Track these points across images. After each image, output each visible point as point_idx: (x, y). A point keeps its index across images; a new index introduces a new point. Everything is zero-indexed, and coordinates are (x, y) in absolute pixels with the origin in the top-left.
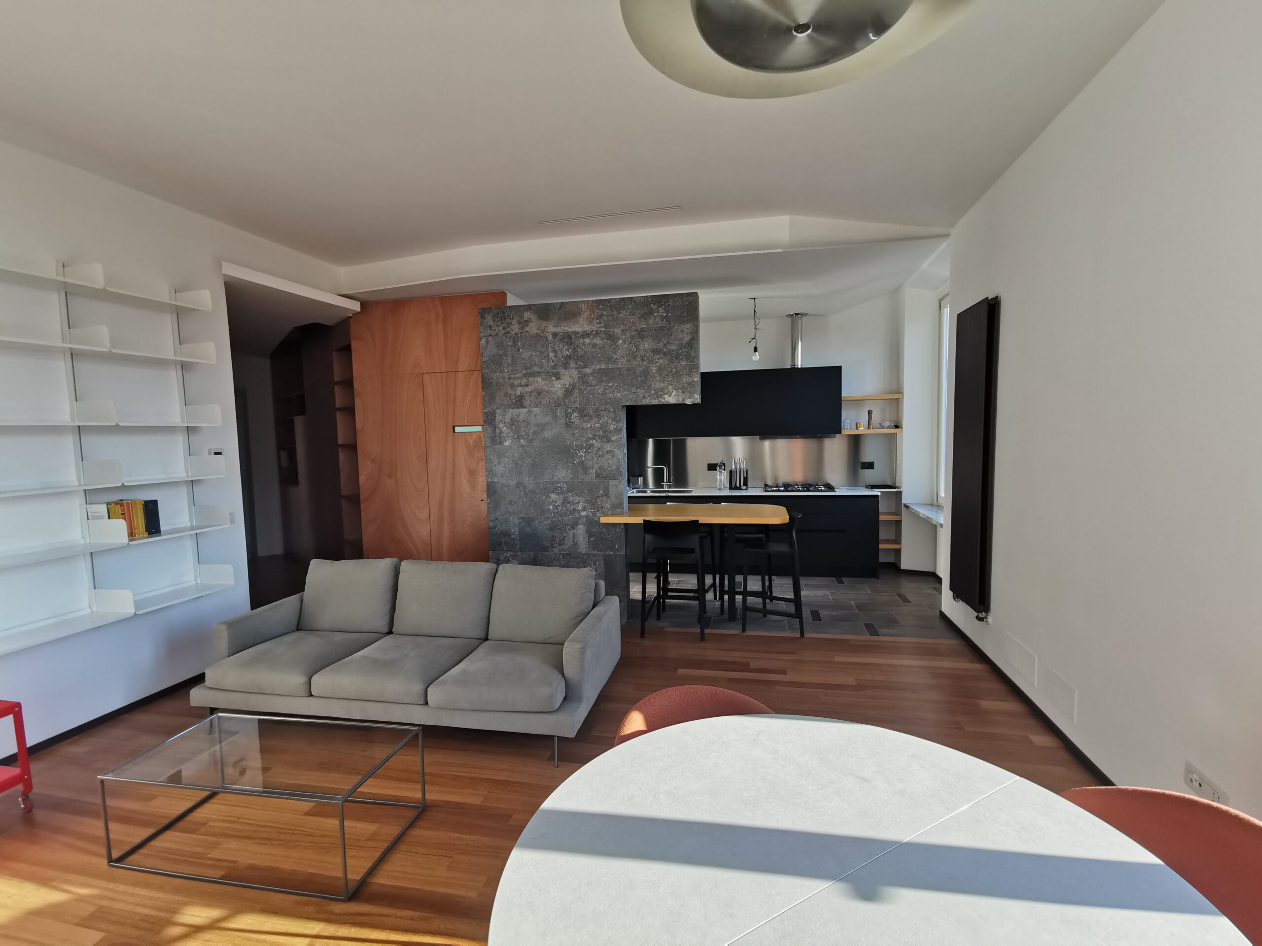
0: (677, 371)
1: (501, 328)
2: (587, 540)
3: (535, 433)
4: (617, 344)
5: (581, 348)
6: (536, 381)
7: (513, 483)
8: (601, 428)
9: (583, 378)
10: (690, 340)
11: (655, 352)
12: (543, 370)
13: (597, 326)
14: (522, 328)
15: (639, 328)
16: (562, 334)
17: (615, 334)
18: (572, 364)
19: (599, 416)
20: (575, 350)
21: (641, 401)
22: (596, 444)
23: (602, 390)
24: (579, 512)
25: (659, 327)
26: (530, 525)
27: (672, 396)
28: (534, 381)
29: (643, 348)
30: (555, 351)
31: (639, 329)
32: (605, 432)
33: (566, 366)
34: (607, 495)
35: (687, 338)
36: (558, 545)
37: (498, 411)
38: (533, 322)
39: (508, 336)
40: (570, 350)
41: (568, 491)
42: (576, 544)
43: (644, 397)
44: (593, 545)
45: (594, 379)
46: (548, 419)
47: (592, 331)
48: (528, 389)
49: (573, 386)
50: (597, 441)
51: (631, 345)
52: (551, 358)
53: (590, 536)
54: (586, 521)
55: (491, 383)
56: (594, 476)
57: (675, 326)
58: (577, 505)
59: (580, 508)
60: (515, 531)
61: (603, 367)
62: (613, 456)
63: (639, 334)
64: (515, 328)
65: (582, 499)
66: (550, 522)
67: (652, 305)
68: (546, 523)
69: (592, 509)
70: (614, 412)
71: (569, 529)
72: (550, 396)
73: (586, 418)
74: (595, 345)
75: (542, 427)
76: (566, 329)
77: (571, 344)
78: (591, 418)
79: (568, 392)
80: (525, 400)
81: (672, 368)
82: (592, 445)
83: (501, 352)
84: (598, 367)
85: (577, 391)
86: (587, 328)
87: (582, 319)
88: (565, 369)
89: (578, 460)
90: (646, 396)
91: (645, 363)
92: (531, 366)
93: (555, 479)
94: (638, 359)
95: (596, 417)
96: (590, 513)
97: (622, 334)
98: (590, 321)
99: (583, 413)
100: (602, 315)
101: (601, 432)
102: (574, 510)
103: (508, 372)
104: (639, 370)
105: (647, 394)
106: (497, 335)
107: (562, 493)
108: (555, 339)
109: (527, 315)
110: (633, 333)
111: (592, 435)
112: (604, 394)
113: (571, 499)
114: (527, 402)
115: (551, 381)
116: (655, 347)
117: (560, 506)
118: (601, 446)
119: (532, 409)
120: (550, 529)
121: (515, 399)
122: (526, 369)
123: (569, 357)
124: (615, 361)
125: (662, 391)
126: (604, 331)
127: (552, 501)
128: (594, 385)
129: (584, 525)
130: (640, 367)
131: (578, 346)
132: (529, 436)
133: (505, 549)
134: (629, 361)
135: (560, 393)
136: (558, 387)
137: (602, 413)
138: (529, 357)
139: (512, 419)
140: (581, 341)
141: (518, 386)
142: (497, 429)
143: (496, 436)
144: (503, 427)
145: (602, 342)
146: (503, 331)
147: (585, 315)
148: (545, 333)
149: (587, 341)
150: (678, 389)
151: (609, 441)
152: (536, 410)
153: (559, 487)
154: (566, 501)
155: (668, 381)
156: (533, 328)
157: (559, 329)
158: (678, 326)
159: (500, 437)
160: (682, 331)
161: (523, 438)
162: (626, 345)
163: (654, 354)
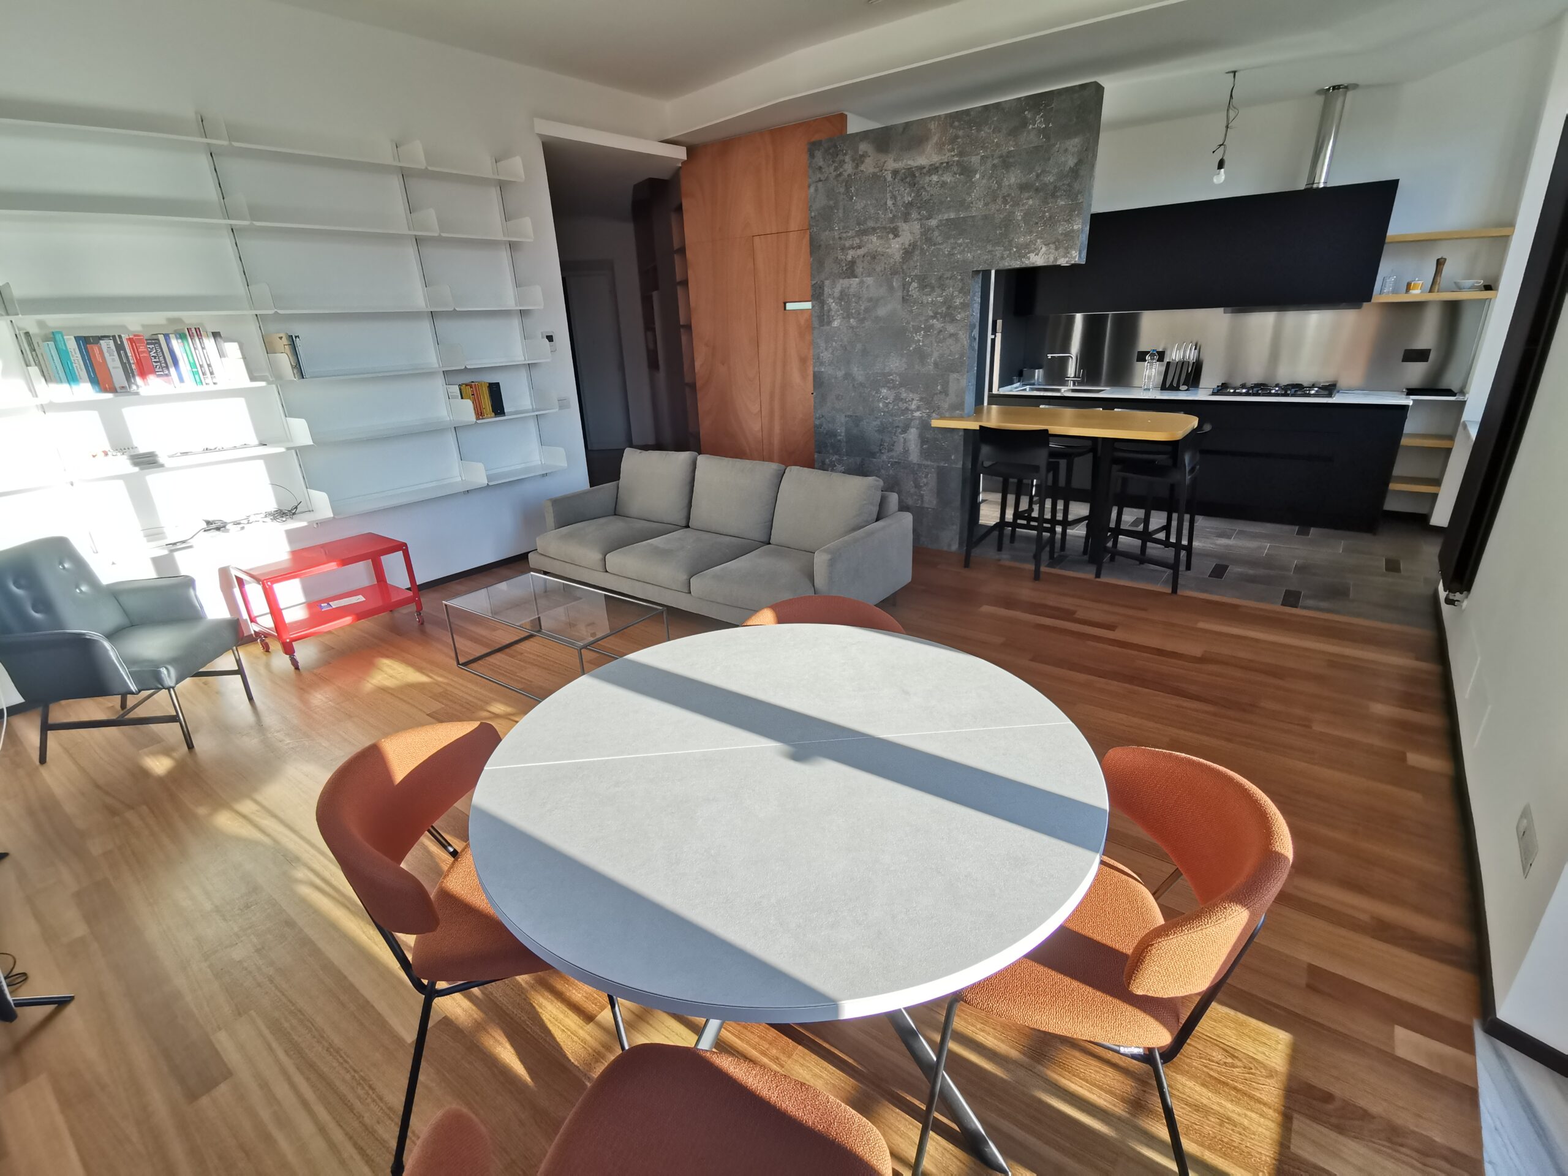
0: (1050, 217)
1: (832, 168)
2: (919, 447)
3: (867, 310)
4: (973, 180)
5: (926, 191)
6: (870, 241)
7: (840, 374)
8: (944, 303)
9: (926, 233)
10: (1076, 165)
11: (1024, 187)
12: (879, 225)
13: (949, 154)
14: (857, 166)
15: (1004, 150)
16: (903, 171)
17: (972, 164)
18: (914, 215)
19: (943, 287)
20: (918, 195)
22: (937, 324)
23: (949, 250)
24: (912, 411)
25: (1033, 147)
26: (858, 426)
27: (1040, 254)
28: (868, 240)
29: (1007, 184)
30: (894, 197)
31: (1004, 154)
32: (949, 308)
33: (906, 218)
34: (945, 392)
35: (1071, 162)
36: (886, 451)
37: (827, 283)
38: (869, 156)
39: (840, 179)
40: (913, 195)
41: (901, 385)
42: (906, 451)
43: (1002, 258)
44: (925, 454)
45: (939, 236)
46: (883, 291)
47: (942, 163)
48: (861, 252)
49: (914, 245)
50: (938, 320)
51: (991, 181)
52: (889, 207)
53: (922, 443)
54: (919, 423)
55: (820, 246)
56: (931, 367)
57: (1057, 144)
58: (910, 403)
59: (913, 407)
60: (841, 432)
61: (952, 215)
62: (957, 340)
63: (1004, 161)
64: (849, 168)
65: (917, 397)
66: (879, 423)
67: (1026, 113)
68: (875, 423)
69: (927, 409)
70: (962, 280)
71: (900, 432)
72: (885, 261)
73: (926, 290)
74: (944, 184)
75: (875, 302)
76: (909, 162)
77: (915, 185)
78: (933, 289)
79: (908, 253)
80: (857, 267)
81: (1045, 212)
82: (932, 326)
83: (831, 203)
84: (946, 217)
85: (917, 252)
86: (936, 159)
87: (929, 147)
88: (905, 222)
89: (914, 346)
90: (1005, 256)
91: (1008, 207)
92: (866, 220)
93: (887, 370)
94: (999, 201)
95: (939, 288)
96: (924, 414)
97: (981, 165)
98: (940, 147)
99: (924, 284)
100: (957, 137)
101: (944, 309)
102: (907, 409)
103: (839, 229)
104: (999, 217)
105: (1006, 253)
106: (827, 179)
107: (894, 388)
108: (894, 179)
109: (863, 147)
110: (996, 161)
111: (933, 312)
112: (951, 254)
113: (904, 395)
114: (859, 270)
115: (888, 239)
116: (1024, 180)
117: (891, 403)
118: (943, 327)
119: (865, 279)
120: (878, 431)
121: (846, 265)
122: (859, 224)
123: (911, 204)
124: (968, 208)
125: (1028, 248)
126: (957, 161)
127: (883, 397)
128: (939, 244)
129: (917, 428)
130: (1000, 213)
131: (923, 187)
132: (859, 314)
133: (831, 451)
134: (986, 204)
135: (898, 257)
136: (895, 247)
137: (947, 282)
138: (863, 208)
139: (842, 292)
140: (927, 179)
141: (849, 249)
142: (825, 306)
143: (824, 315)
144: (832, 303)
145: (953, 179)
146: (835, 173)
147: (935, 139)
148: (883, 171)
149: (935, 178)
150: (1049, 244)
151: (953, 320)
152: (870, 280)
153: (892, 380)
154: (898, 399)
155: (1037, 232)
156: (869, 167)
157: (900, 164)
158: (1060, 144)
159: (828, 316)
160: (1066, 150)
161: (853, 318)
162: (984, 181)
163: (1021, 192)
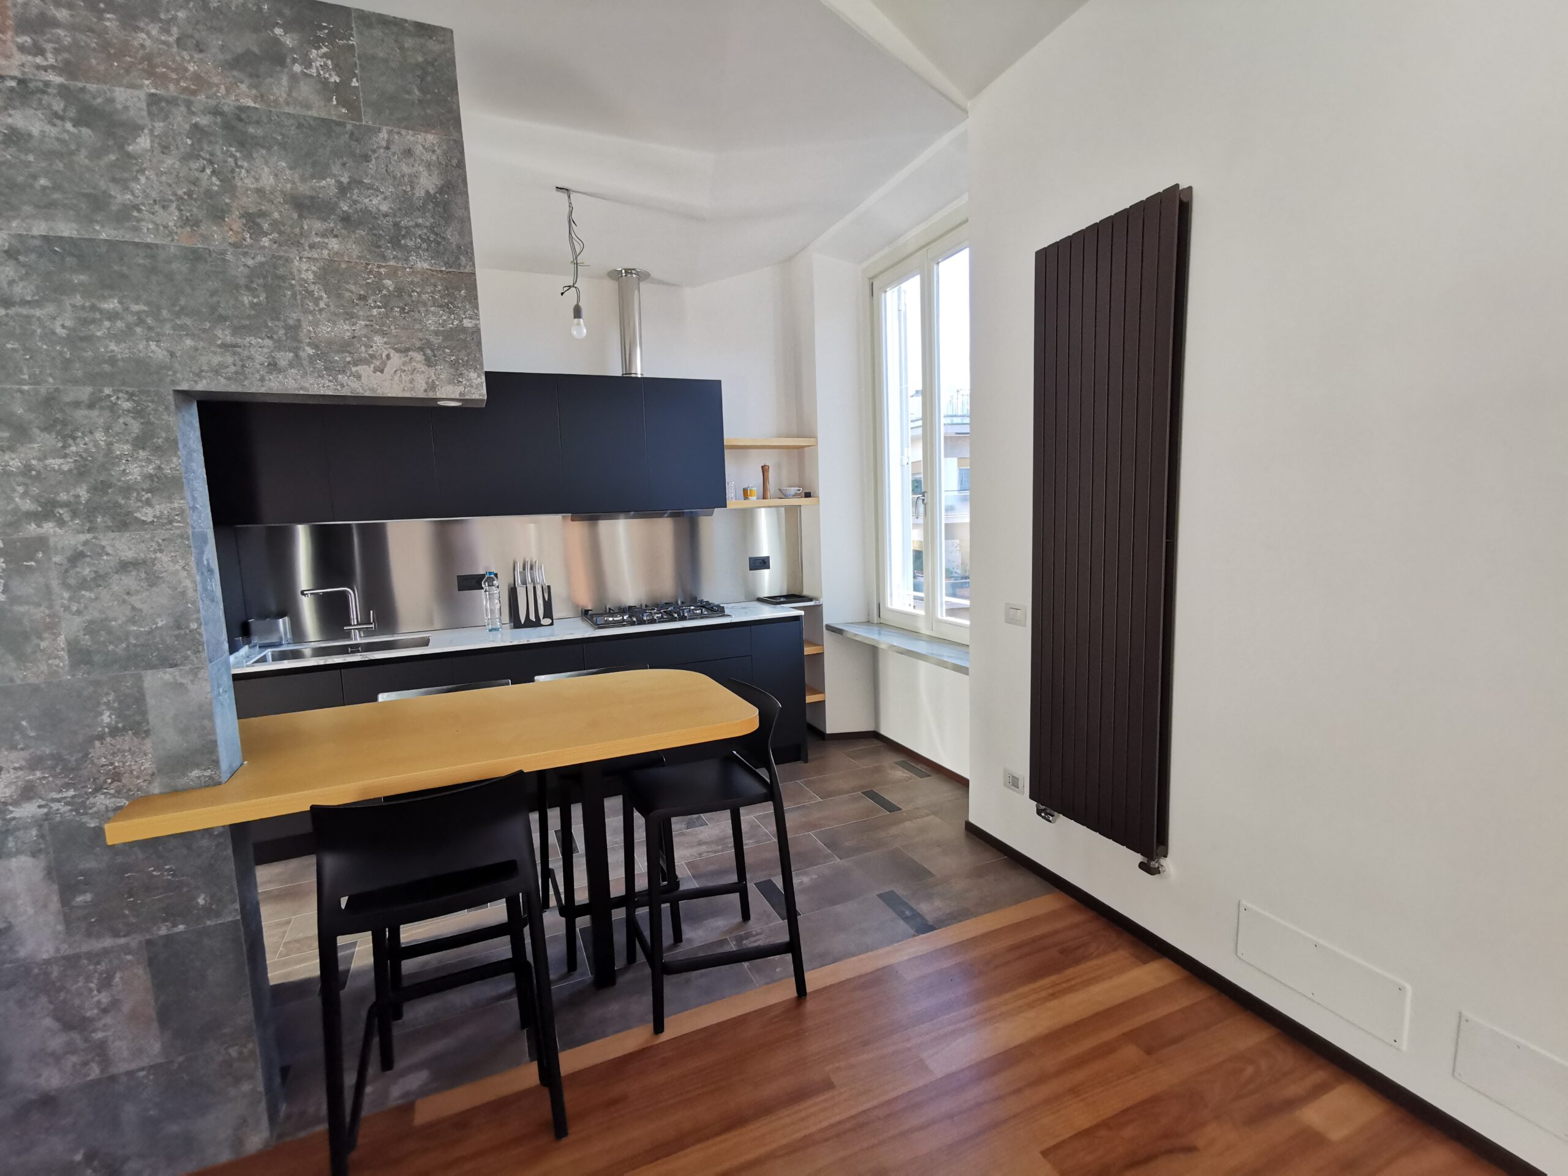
0: (398, 289)
4: (130, 148)
8: (81, 472)
11: (305, 205)
13: (19, 58)
15: (229, 104)
17: (117, 105)
19: (63, 428)
21: (262, 379)
22: (62, 535)
23: (68, 323)
25: (316, 118)
27: (387, 370)
29: (252, 185)
31: (226, 110)
32: (101, 488)
34: (133, 726)
43: (273, 366)
44: (86, 923)
50: (61, 523)
51: (196, 165)
53: (67, 889)
54: (42, 836)
56: (63, 661)
57: (380, 130)
61: (66, 229)
62: (153, 580)
63: (230, 128)
65: (11, 759)
67: (281, 33)
69: (67, 786)
70: (138, 413)
78: (21, 433)
81: (379, 276)
82: (41, 542)
84: (40, 228)
90: (283, 363)
91: (265, 241)
94: (234, 220)
95: (45, 429)
96: (55, 806)
97: (151, 114)
101: (82, 491)
104: (240, 266)
105: (284, 358)
110: (202, 120)
111: (36, 499)
112: (77, 339)
116: (304, 189)
118: (86, 543)
124: (125, 217)
125: (346, 353)
126: (59, 84)
128: (24, 303)
129: (34, 853)
130: (245, 254)
134: (190, 223)
137: (80, 414)
145: (52, 131)
150: (408, 350)
151: (124, 522)
155: (369, 318)
158: (390, 132)
160: (407, 152)
162: (170, 162)
163: (301, 216)
